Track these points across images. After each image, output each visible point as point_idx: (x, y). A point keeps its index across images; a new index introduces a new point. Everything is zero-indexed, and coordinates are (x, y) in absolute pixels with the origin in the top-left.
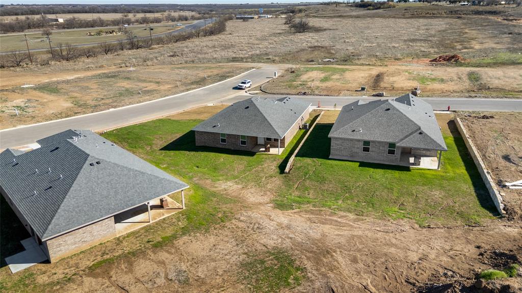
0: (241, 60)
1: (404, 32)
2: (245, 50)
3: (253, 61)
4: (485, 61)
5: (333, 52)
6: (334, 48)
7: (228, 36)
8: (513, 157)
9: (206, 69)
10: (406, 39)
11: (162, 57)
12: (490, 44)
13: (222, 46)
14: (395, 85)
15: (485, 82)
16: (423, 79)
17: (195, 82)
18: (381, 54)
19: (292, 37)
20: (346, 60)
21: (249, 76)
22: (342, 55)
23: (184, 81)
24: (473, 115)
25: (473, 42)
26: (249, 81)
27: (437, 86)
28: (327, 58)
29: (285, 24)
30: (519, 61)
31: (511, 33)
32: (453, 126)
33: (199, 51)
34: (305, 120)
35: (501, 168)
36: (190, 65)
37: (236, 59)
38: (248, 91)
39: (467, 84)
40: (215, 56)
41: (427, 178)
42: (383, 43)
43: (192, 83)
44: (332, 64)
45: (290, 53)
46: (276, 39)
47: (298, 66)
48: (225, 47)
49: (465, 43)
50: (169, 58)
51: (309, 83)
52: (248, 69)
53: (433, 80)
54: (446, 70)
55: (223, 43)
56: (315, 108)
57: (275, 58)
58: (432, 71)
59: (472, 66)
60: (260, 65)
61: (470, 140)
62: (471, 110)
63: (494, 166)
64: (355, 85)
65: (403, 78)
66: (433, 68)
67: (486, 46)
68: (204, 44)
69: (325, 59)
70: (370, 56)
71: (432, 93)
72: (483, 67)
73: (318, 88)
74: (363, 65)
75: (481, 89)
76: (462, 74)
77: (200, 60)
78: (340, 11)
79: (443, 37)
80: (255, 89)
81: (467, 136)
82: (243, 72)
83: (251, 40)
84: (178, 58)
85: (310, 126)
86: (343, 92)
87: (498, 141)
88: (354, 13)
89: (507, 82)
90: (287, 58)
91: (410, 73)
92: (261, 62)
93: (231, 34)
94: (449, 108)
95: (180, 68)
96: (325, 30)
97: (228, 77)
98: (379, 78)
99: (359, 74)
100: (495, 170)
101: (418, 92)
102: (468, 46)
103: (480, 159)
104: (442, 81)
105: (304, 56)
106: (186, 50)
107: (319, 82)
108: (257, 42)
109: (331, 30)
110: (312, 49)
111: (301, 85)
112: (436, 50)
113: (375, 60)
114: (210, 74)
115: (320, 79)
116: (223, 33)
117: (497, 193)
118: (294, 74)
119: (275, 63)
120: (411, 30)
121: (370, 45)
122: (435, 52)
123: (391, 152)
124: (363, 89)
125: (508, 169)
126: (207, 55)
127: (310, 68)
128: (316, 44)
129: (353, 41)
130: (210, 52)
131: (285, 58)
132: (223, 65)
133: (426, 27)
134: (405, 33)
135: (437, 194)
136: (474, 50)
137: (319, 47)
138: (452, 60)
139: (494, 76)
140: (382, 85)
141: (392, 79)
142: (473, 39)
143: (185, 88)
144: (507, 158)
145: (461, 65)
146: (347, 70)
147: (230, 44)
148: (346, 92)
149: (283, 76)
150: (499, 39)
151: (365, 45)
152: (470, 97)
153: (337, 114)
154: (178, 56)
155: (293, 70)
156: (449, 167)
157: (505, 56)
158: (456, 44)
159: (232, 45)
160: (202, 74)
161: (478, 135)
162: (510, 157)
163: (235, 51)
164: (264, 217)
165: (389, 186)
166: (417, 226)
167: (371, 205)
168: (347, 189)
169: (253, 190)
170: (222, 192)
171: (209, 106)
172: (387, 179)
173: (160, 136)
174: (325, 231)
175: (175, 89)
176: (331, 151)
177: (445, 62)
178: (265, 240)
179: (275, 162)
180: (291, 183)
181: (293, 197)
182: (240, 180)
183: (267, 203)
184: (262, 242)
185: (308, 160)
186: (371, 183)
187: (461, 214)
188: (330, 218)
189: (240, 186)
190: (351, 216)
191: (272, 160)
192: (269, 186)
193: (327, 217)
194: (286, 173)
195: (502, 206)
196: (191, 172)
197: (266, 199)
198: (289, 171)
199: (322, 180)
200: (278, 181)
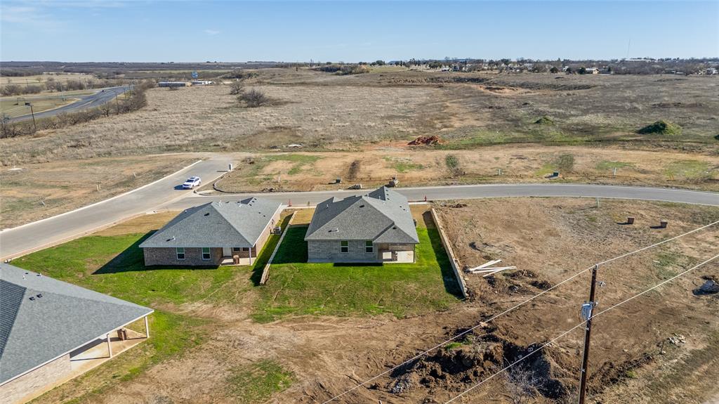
0: (179, 148)
1: (380, 106)
2: (182, 134)
3: (197, 150)
4: (463, 143)
5: (299, 134)
6: (300, 128)
7: (153, 113)
8: (478, 244)
9: (132, 163)
10: (383, 115)
11: (60, 149)
12: (470, 121)
13: (147, 129)
14: (373, 175)
15: (462, 167)
16: (401, 167)
17: (120, 183)
18: (356, 136)
19: (243, 113)
20: (316, 145)
21: (198, 170)
22: (309, 138)
23: (104, 182)
24: (448, 204)
25: (454, 119)
26: (197, 178)
27: (415, 174)
28: (293, 142)
29: (231, 94)
30: (495, 141)
31: (490, 107)
32: (428, 216)
33: (114, 137)
34: (276, 223)
35: (467, 255)
36: (106, 159)
37: (172, 148)
38: (198, 191)
39: (444, 170)
40: (140, 144)
41: (403, 273)
42: (358, 121)
43: (117, 185)
44: (300, 151)
45: (244, 137)
46: (222, 116)
47: (258, 155)
48: (153, 131)
49: (445, 120)
50: (71, 149)
51: (275, 177)
52: (191, 161)
53: (411, 167)
54: (425, 155)
55: (147, 124)
56: (286, 207)
57: (225, 145)
58: (411, 155)
59: (451, 149)
60: (207, 154)
61: (442, 231)
62: (446, 199)
63: (462, 254)
64: (328, 177)
65: (381, 166)
66: (412, 152)
67: (466, 123)
68: (119, 126)
69: (290, 144)
70: (343, 139)
71: (410, 182)
72: (461, 149)
73: (286, 182)
74: (335, 151)
75: (457, 176)
76: (440, 159)
77: (120, 152)
78: (301, 75)
79: (423, 112)
80: (206, 187)
81: (441, 227)
82: (186, 166)
83: (187, 119)
84: (84, 149)
85: (283, 230)
86: (316, 187)
87: (467, 230)
88: (320, 80)
89: (481, 166)
90: (242, 144)
91: (387, 160)
92: (207, 151)
93: (156, 110)
94: (425, 198)
95: (91, 164)
96: (286, 103)
97: (166, 173)
98: (354, 166)
99: (332, 163)
100: (462, 258)
101: (396, 182)
102: (448, 124)
103: (450, 249)
104: (421, 167)
105: (264, 141)
106: (94, 136)
107: (287, 174)
108: (196, 121)
109: (293, 103)
110: (272, 131)
111: (265, 179)
112: (415, 129)
113: (350, 145)
114: (139, 171)
115: (288, 171)
116: (144, 108)
117: (462, 278)
118: (253, 166)
119: (227, 151)
120: (389, 103)
121: (343, 124)
122: (414, 132)
123: (369, 250)
124: (338, 181)
125: (473, 255)
126: (127, 143)
127: (274, 157)
128: (277, 124)
129: (322, 119)
130: (132, 139)
131: (239, 144)
132: (155, 157)
133: (405, 99)
134: (382, 108)
135: (413, 286)
136: (453, 129)
137: (281, 128)
138: (429, 142)
139: (470, 159)
140: (359, 175)
141: (368, 168)
142: (453, 115)
143: (107, 193)
144: (473, 245)
145: (440, 148)
146: (318, 158)
147: (158, 125)
148: (320, 186)
149: (240, 169)
150: (478, 115)
151: (336, 124)
152: (447, 184)
153: (312, 214)
154: (83, 146)
155: (252, 160)
156: (423, 259)
157: (483, 135)
158: (436, 122)
159: (161, 126)
160: (129, 172)
161: (450, 225)
162: (476, 244)
163: (169, 136)
164: (244, 333)
165: (368, 285)
166: (395, 318)
167: (352, 305)
168: (328, 293)
169: (226, 308)
170: (190, 315)
171: (149, 215)
172: (366, 277)
173: (93, 259)
174: (310, 336)
175: (94, 195)
176: (309, 255)
177: (424, 145)
178: (248, 354)
179: (247, 275)
180: (269, 295)
181: (272, 309)
182: (210, 299)
183: (245, 319)
184: (246, 356)
185: (285, 267)
186: (351, 283)
187: (433, 303)
188: (313, 323)
189: (210, 306)
190: (334, 318)
191: (244, 272)
192: (244, 301)
193: (310, 323)
194: (262, 285)
195: (465, 290)
196: (146, 297)
197: (243, 315)
198: (265, 283)
199: (303, 287)
200: (253, 294)
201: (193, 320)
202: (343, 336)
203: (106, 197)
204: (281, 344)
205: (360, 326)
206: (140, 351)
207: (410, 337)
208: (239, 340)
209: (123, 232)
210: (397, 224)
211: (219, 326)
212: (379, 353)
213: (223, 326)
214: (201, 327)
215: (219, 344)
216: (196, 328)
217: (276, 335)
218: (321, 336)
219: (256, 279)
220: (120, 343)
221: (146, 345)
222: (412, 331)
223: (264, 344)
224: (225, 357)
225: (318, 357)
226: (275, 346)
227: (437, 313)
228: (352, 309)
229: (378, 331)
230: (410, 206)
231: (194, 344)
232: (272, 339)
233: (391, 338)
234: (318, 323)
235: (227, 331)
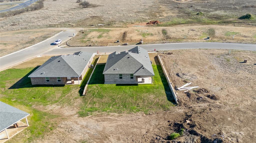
0: (54, 26)
1: (135, 7)
2: (56, 20)
3: (61, 27)
4: (168, 23)
5: (103, 20)
6: (103, 17)
7: (46, 10)
8: (180, 74)
9: (34, 33)
10: (136, 11)
11: (6, 26)
12: (170, 14)
13: (43, 17)
14: (132, 39)
15: (169, 35)
16: (144, 35)
17: (28, 42)
18: (125, 20)
19: (81, 11)
20: (109, 25)
21: (60, 36)
22: (106, 22)
23: (21, 42)
24: (165, 53)
25: (164, 13)
26: (60, 40)
27: (150, 38)
28: (100, 23)
29: (77, 2)
30: (181, 23)
31: (178, 8)
32: (156, 58)
33: (29, 21)
34: (91, 62)
35: (176, 80)
36: (24, 30)
37: (52, 26)
38: (60, 45)
39: (162, 36)
40: (39, 24)
41: (148, 89)
42: (126, 14)
43: (27, 43)
44: (103, 27)
45: (80, 21)
46: (73, 12)
47: (86, 29)
48: (45, 18)
49: (160, 13)
50: (11, 26)
51: (92, 39)
52: (58, 32)
53: (148, 34)
54: (153, 29)
55: (43, 15)
56: (96, 54)
57: (73, 24)
58: (148, 29)
59: (164, 26)
60: (65, 29)
61: (163, 67)
62: (164, 50)
63: (173, 79)
64: (114, 39)
65: (136, 34)
66: (148, 27)
67: (169, 14)
68: (31, 16)
69: (99, 24)
70: (120, 21)
71: (148, 42)
72: (168, 26)
73: (96, 42)
74: (117, 27)
75: (167, 39)
76: (160, 31)
77: (30, 28)
79: (151, 10)
80: (63, 44)
81: (163, 65)
82: (56, 34)
83: (59, 13)
84: (16, 26)
85: (94, 65)
86: (109, 44)
87: (174, 66)
89: (177, 34)
90: (80, 24)
91: (138, 31)
92: (65, 27)
93: (47, 9)
94: (155, 50)
95: (18, 33)
96: (98, 6)
97: (48, 37)
98: (125, 34)
99: (116, 33)
100: (174, 81)
101: (142, 42)
102: (161, 15)
103: (168, 76)
104: (152, 35)
105: (88, 23)
106: (21, 21)
107: (97, 38)
108: (63, 14)
109: (100, 6)
110: (92, 18)
111: (88, 40)
112: (149, 17)
113: (123, 24)
114: (37, 36)
115: (97, 37)
116: (42, 8)
117: (175, 93)
118: (84, 34)
119: (73, 27)
120: (138, 6)
121: (120, 15)
122: (148, 19)
123: (132, 78)
124: (118, 42)
125: (178, 80)
126: (34, 24)
127: (92, 30)
128: (94, 15)
129: (112, 13)
130: (36, 22)
131: (78, 24)
132: (44, 30)
133: (144, 4)
134: (135, 8)
135: (152, 96)
136: (164, 17)
137: (95, 17)
138: (155, 23)
139: (172, 31)
140: (127, 39)
141: (131, 35)
142: (163, 11)
143: (22, 46)
144: (178, 75)
145: (159, 25)
146: (110, 30)
147: (47, 16)
148: (110, 43)
149: (78, 35)
150: (173, 11)
151: (117, 15)
152: (163, 43)
153: (107, 58)
154: (16, 25)
155: (83, 31)
156: (156, 82)
157: (176, 20)
158: (157, 14)
159: (48, 16)
160: (33, 37)
161: (167, 64)
162: (179, 74)
163: (51, 20)
164: (74, 123)
165: (132, 96)
166: (145, 115)
167: (125, 107)
168: (113, 100)
169: (67, 108)
170: (50, 112)
171: (38, 58)
172: (131, 92)
173: (10, 81)
174: (105, 125)
175: (16, 47)
176: (105, 80)
177: (153, 24)
178: (75, 137)
179: (77, 89)
180: (87, 101)
181: (88, 109)
182: (60, 103)
183: (75, 115)
184: (74, 138)
185: (94, 86)
186: (124, 95)
187: (162, 106)
188: (107, 117)
189: (59, 107)
190: (116, 114)
191: (76, 88)
192: (75, 104)
193: (105, 117)
194: (84, 95)
195: (177, 100)
196: (31, 102)
197: (74, 112)
198: (85, 94)
199: (102, 97)
200: (79, 100)
201: (51, 115)
202: (120, 125)
203: (21, 49)
204: (91, 130)
205: (128, 119)
206: (23, 134)
207: (152, 127)
208: (71, 128)
209: (25, 66)
210: (144, 66)
211: (62, 119)
212: (138, 137)
213: (64, 118)
214: (54, 120)
215: (62, 130)
216: (52, 120)
217: (89, 124)
218: (110, 125)
219: (81, 92)
220: (15, 129)
221: (27, 130)
222: (154, 123)
223: (83, 130)
224: (64, 138)
225: (108, 139)
226: (88, 131)
227: (164, 112)
228: (124, 109)
229: (137, 122)
230: (148, 53)
231: (50, 130)
232: (87, 127)
233: (144, 127)
234: (109, 117)
235: (66, 122)
